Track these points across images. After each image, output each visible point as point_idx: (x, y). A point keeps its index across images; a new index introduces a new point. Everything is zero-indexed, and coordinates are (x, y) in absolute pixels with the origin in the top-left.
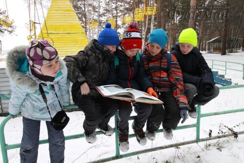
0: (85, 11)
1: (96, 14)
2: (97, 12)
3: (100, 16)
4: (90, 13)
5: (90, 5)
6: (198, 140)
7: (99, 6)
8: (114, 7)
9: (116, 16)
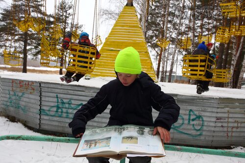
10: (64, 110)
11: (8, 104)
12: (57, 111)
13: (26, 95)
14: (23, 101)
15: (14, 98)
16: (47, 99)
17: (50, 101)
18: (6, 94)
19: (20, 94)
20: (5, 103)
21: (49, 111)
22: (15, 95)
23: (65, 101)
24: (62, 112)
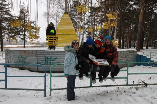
0: (76, 21)
1: (82, 23)
2: (83, 22)
3: (85, 24)
4: (79, 23)
5: (79, 18)
6: (127, 85)
7: (85, 19)
8: (93, 19)
9: (94, 25)
10: (49, 61)
11: (18, 62)
12: (45, 62)
13: (29, 57)
14: (27, 60)
15: (21, 59)
16: (40, 58)
17: (41, 58)
18: (16, 58)
19: (25, 57)
20: (16, 62)
21: (42, 62)
22: (22, 57)
23: (48, 57)
24: (48, 62)
